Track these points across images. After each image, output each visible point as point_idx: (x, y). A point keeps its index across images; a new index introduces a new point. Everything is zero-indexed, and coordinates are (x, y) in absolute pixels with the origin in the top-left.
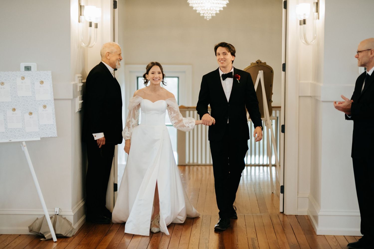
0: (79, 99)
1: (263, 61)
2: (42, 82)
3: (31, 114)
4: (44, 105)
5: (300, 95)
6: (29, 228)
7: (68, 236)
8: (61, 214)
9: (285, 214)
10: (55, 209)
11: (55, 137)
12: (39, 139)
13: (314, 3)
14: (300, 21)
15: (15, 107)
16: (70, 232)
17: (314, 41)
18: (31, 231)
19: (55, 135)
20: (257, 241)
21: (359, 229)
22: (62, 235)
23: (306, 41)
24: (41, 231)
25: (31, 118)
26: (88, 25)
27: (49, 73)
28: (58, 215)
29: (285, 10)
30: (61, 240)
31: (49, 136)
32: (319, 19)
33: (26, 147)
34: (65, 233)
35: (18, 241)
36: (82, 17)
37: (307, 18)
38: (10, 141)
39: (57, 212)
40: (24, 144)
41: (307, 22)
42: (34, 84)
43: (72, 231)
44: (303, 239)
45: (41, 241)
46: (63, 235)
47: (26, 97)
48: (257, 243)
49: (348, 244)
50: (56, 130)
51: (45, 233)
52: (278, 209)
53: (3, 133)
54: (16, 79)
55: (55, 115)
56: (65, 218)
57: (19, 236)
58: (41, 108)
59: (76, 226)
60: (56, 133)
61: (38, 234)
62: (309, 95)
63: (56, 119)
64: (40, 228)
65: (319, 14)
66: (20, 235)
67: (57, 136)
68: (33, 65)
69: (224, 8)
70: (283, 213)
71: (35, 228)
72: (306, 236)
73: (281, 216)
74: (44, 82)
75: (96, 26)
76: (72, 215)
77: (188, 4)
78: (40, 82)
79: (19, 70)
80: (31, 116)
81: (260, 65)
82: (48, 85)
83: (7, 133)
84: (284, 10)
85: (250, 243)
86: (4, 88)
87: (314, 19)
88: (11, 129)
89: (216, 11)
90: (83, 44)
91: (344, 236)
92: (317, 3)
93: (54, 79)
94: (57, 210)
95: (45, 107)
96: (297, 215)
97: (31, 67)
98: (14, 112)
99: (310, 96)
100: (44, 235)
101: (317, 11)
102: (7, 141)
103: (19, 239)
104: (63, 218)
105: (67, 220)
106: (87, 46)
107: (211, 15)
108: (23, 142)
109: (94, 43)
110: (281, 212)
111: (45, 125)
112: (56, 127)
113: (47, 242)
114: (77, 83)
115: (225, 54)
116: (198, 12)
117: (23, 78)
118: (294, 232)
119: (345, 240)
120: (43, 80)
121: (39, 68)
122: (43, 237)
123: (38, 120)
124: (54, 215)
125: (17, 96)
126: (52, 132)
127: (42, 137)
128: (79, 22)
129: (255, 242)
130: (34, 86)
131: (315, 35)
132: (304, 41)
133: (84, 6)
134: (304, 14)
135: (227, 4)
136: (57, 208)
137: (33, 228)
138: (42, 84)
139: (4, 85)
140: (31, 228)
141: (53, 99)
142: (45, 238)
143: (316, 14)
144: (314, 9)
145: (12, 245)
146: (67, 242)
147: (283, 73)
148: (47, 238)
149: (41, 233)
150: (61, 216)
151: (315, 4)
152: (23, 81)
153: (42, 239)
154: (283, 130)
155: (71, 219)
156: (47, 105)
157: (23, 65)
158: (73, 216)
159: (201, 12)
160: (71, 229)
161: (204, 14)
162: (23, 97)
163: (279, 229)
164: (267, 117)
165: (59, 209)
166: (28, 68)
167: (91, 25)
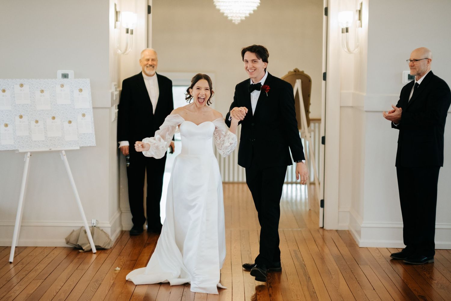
0: (115, 107)
1: (301, 70)
2: (81, 90)
3: (70, 122)
4: (82, 114)
5: (342, 105)
6: (66, 240)
7: (106, 247)
8: (98, 225)
9: (325, 229)
10: (92, 221)
11: (93, 146)
12: (78, 148)
13: (357, 10)
14: (342, 29)
15: (55, 116)
16: (107, 244)
17: (356, 50)
18: (68, 243)
19: (94, 144)
20: (299, 252)
21: (402, 241)
22: (100, 246)
23: (348, 50)
24: (79, 243)
25: (70, 126)
26: (125, 31)
27: (88, 81)
28: (95, 226)
29: (326, 16)
30: (100, 252)
31: (88, 146)
32: (361, 27)
33: (65, 156)
34: (104, 245)
35: (56, 252)
36: (118, 23)
37: (349, 26)
38: (50, 149)
39: (94, 224)
40: (64, 153)
41: (349, 30)
42: (73, 91)
43: (109, 244)
44: (345, 251)
45: (80, 252)
46: (102, 247)
47: (66, 105)
48: (300, 254)
49: (390, 254)
50: (95, 139)
51: (83, 244)
52: (318, 224)
53: (43, 141)
54: (55, 86)
55: (93, 124)
56: (102, 230)
57: (56, 249)
58: (80, 117)
59: (113, 238)
60: (95, 142)
61: (76, 246)
62: (351, 105)
63: (95, 128)
64: (77, 240)
65: (361, 22)
66: (56, 247)
67: (95, 145)
68: (70, 73)
69: (254, 11)
70: (323, 228)
71: (72, 240)
72: (348, 248)
73: (321, 230)
74: (83, 90)
75: (132, 33)
76: (108, 227)
77: (215, 6)
78: (79, 90)
79: (55, 77)
80: (71, 124)
81: (297, 74)
82: (87, 93)
83: (46, 141)
84: (324, 17)
85: (293, 254)
86: (44, 96)
87: (357, 27)
88: (51, 137)
89: (245, 14)
90: (119, 51)
91: (387, 248)
92: (360, 11)
93: (93, 86)
94: (94, 221)
95: (84, 115)
96: (338, 230)
97: (68, 75)
98: (53, 121)
99: (352, 107)
100: (82, 246)
101: (360, 19)
102: (47, 149)
103: (56, 251)
104: (100, 230)
105: (104, 232)
106: (124, 53)
107: (241, 18)
108: (62, 151)
109: (130, 49)
110: (321, 228)
111: (84, 134)
112: (95, 136)
113: (86, 253)
114: (113, 92)
115: (255, 62)
116: (225, 15)
117: (62, 86)
118: (336, 245)
119: (388, 251)
120: (82, 88)
121: (77, 76)
122: (82, 249)
123: (78, 129)
124: (91, 227)
125: (57, 104)
126: (92, 142)
127: (81, 146)
128: (115, 28)
129: (298, 253)
130: (73, 94)
131: (358, 44)
132: (346, 50)
133: (119, 12)
134: (347, 23)
135: (258, 7)
136: (94, 219)
137: (69, 240)
138: (81, 92)
139: (44, 92)
140: (68, 240)
141: (92, 108)
142: (83, 250)
143: (359, 22)
144: (357, 17)
145: (52, 256)
146: (106, 253)
147: (323, 82)
148: (85, 250)
149: (78, 245)
150: (98, 228)
151: (358, 13)
152: (63, 89)
153: (80, 251)
154: (323, 142)
155: (108, 231)
156: (86, 114)
157: (60, 73)
158: (110, 228)
159: (229, 15)
160: (109, 241)
161: (232, 17)
162: (62, 105)
163: (320, 241)
164: (304, 129)
165: (96, 220)
166: (65, 76)
167: (127, 32)
